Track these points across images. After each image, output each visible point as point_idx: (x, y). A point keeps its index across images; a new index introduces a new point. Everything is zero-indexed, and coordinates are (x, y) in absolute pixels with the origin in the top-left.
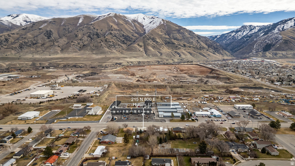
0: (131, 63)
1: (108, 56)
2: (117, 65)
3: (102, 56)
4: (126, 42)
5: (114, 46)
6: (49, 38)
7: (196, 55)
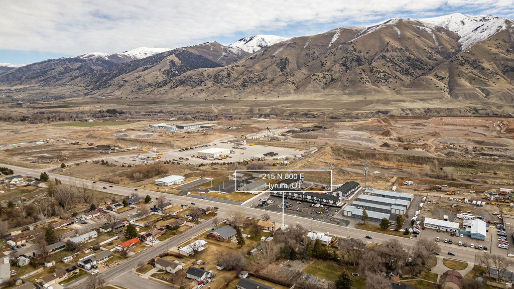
0: (409, 112)
1: (369, 98)
2: (380, 113)
3: (360, 98)
4: (413, 71)
5: (386, 80)
6: (282, 71)
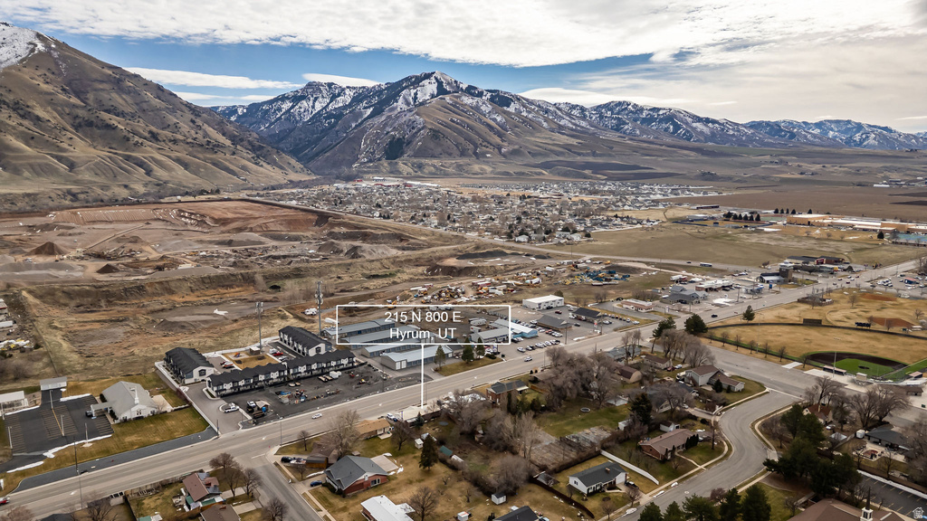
7: (206, 168)
